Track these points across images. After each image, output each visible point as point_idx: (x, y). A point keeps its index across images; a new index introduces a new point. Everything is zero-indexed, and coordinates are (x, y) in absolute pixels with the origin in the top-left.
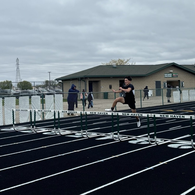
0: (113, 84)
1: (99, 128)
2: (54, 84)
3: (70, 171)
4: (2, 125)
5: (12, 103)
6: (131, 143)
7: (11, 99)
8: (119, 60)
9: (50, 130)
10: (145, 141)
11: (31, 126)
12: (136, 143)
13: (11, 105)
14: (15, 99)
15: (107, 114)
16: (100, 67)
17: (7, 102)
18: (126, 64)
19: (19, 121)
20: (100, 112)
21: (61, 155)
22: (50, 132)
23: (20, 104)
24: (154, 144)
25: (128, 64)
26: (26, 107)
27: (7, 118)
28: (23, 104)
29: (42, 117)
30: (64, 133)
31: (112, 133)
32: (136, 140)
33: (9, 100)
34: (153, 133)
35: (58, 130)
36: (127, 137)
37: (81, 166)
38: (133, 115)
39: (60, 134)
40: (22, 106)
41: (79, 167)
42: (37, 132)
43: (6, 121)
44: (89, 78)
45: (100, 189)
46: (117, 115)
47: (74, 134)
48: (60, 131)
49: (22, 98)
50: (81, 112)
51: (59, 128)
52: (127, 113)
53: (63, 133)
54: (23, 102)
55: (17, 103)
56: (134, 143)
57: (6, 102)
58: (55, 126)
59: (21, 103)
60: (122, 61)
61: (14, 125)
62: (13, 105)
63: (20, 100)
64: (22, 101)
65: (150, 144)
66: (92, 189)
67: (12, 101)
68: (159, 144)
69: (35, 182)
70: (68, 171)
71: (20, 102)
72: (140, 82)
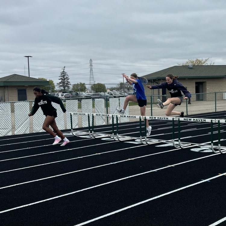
0: (189, 86)
1: (163, 134)
2: (128, 87)
3: (117, 181)
4: (64, 129)
5: (74, 106)
6: (193, 151)
7: (73, 102)
8: (197, 60)
9: (110, 136)
10: (209, 149)
11: (89, 131)
12: (198, 151)
13: (73, 109)
14: (77, 102)
15: (168, 119)
16: (175, 68)
17: (69, 106)
18: (204, 65)
19: (82, 125)
20: (160, 117)
21: (112, 163)
22: (110, 137)
23: (82, 107)
24: (218, 153)
25: (207, 65)
26: (89, 110)
27: (68, 122)
28: (86, 108)
29: (107, 122)
30: (124, 139)
31: (172, 140)
32: (199, 147)
33: (70, 103)
34: (217, 141)
35: (116, 136)
36: (190, 145)
37: (131, 177)
38: (196, 120)
39: (119, 140)
40: (84, 110)
41: (128, 177)
42: (95, 137)
43: (68, 125)
44: (162, 79)
45: (143, 203)
46: (178, 120)
47: (134, 140)
48: (119, 137)
49: (84, 101)
50: (140, 117)
51: (117, 134)
52: (189, 118)
53: (122, 139)
54: (86, 106)
55: (80, 107)
56: (196, 151)
57: (67, 106)
58: (113, 132)
59: (84, 107)
60: (200, 62)
61: (72, 130)
62: (76, 108)
63: (82, 103)
64: (85, 104)
65: (213, 153)
66: (135, 204)
67: (74, 104)
68: (223, 153)
69: (75, 193)
70: (115, 181)
71: (82, 105)
72: (218, 84)
